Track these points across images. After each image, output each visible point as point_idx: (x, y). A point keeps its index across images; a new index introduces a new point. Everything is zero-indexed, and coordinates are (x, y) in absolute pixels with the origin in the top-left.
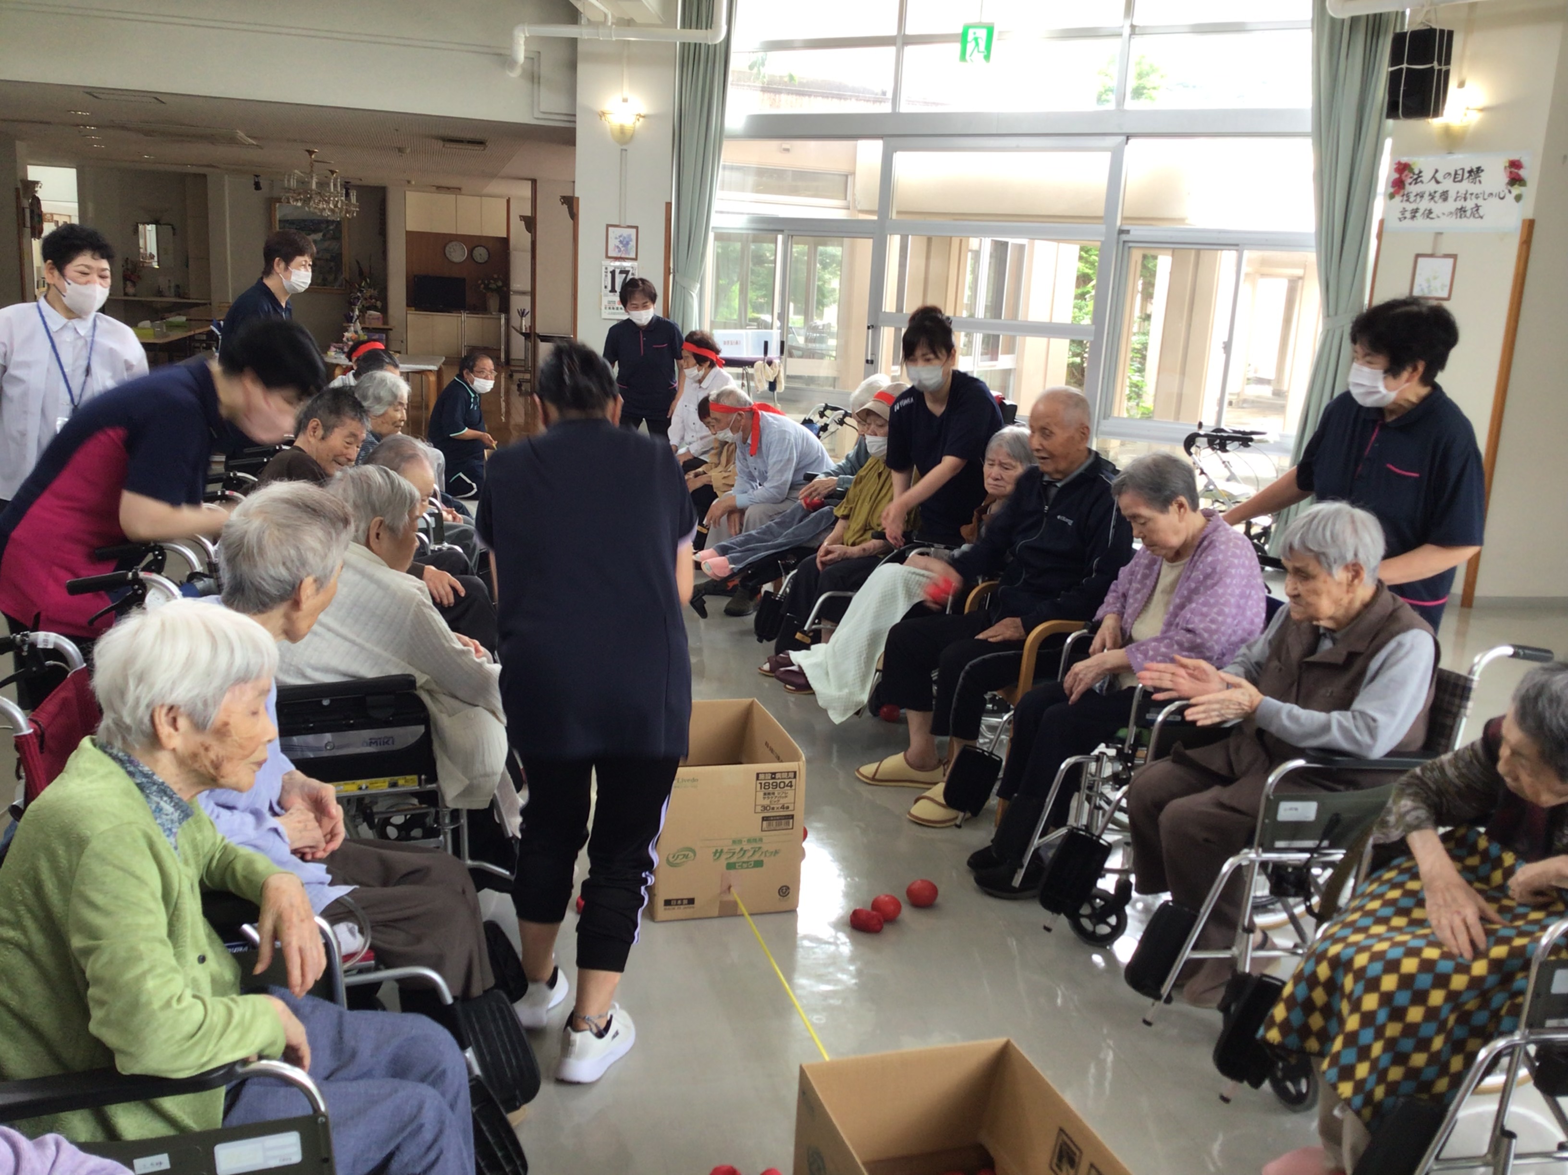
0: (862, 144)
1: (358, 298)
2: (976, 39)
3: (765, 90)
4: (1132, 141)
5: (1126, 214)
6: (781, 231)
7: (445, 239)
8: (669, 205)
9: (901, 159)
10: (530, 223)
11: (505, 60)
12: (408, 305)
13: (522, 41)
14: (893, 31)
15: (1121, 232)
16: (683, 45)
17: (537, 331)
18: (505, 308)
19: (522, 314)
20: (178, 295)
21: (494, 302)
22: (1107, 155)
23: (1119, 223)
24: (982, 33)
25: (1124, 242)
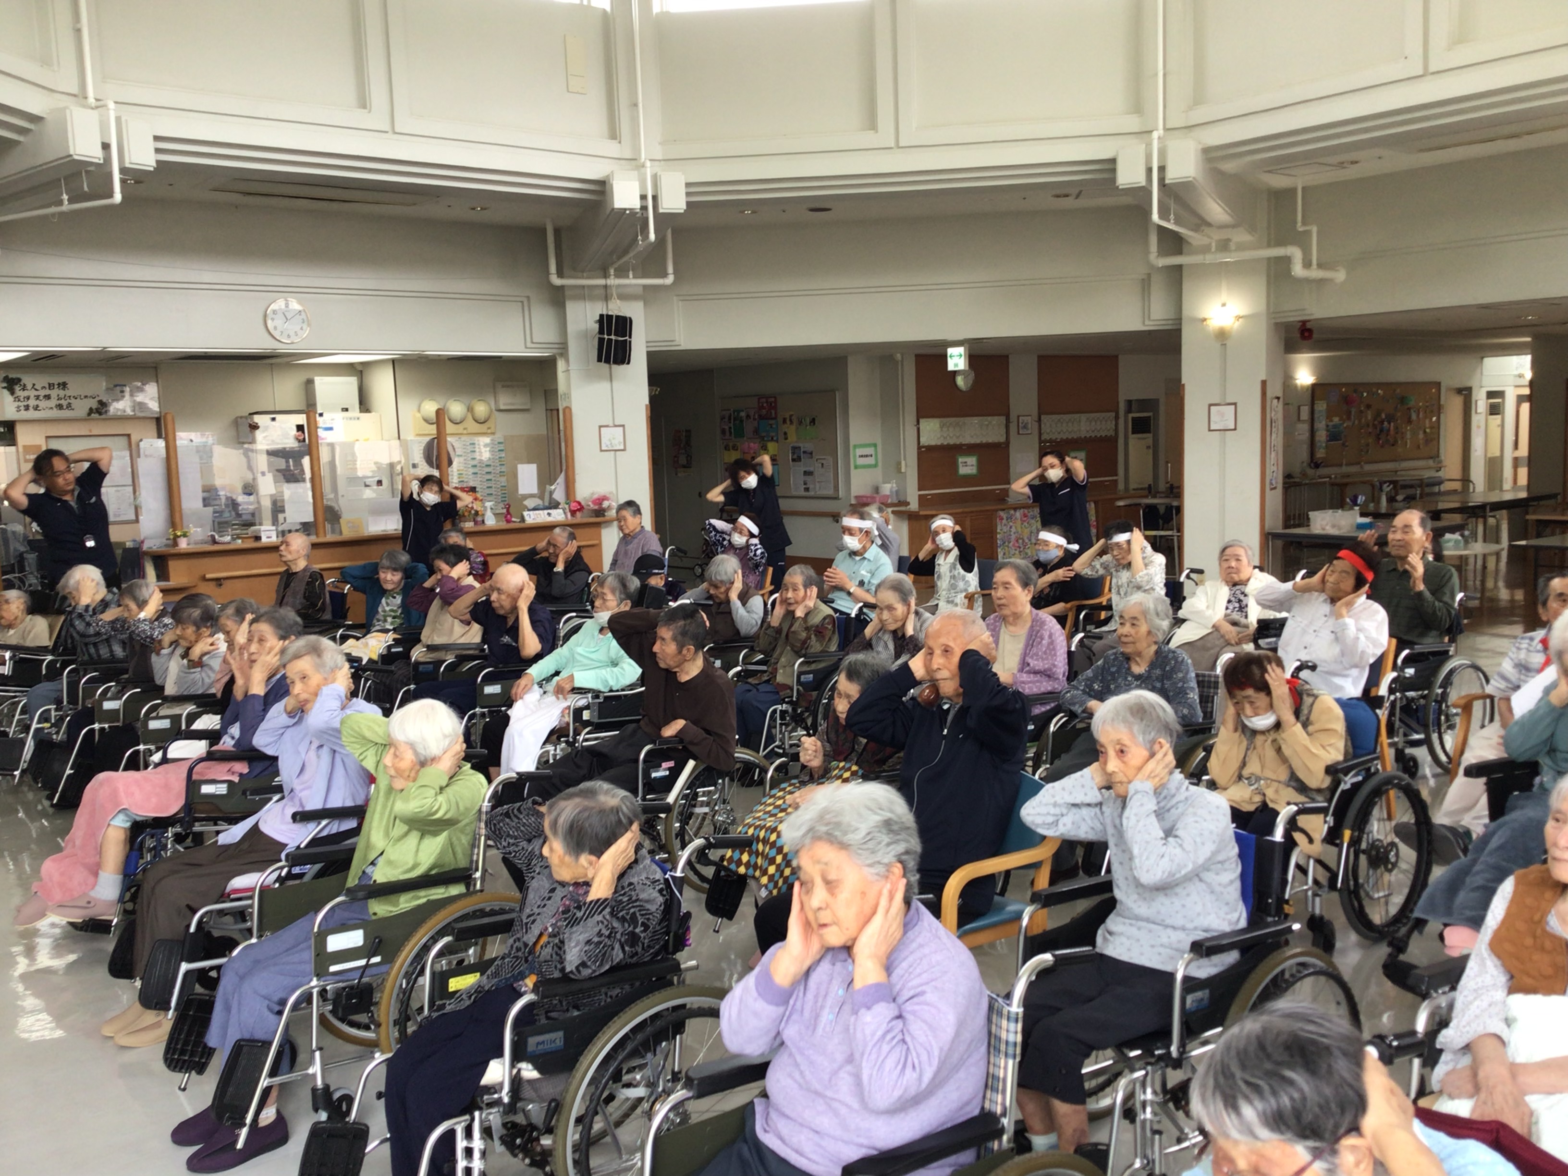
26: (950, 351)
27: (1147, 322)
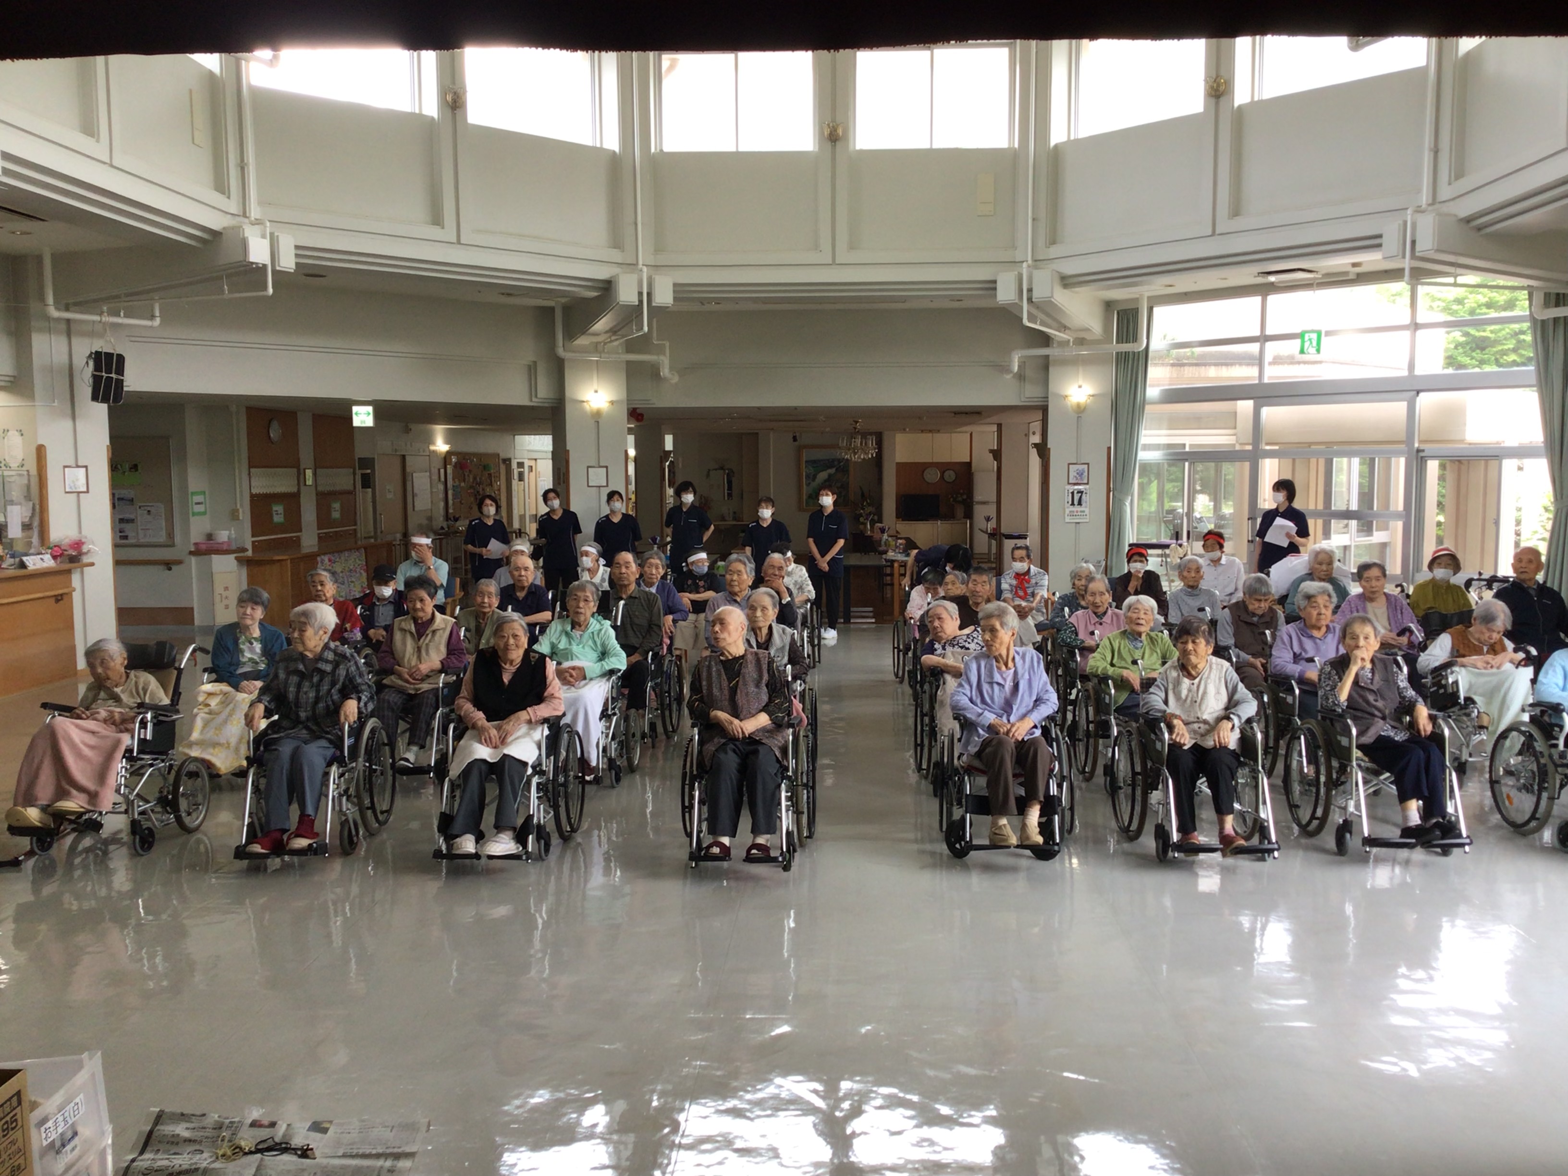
0: (1240, 403)
1: (861, 515)
2: (1310, 340)
3: (1173, 365)
4: (1421, 394)
5: (1423, 438)
6: (1186, 460)
7: (923, 467)
8: (1109, 448)
9: (1266, 411)
10: (997, 454)
11: (1005, 369)
12: (898, 517)
13: (1016, 360)
14: (1257, 333)
15: (1418, 451)
16: (1117, 353)
17: (1002, 531)
18: (969, 514)
19: (988, 519)
20: (735, 519)
21: (960, 511)
22: (1404, 404)
23: (1416, 445)
24: (1314, 336)
25: (1422, 457)
26: (355, 409)
27: (534, 399)
